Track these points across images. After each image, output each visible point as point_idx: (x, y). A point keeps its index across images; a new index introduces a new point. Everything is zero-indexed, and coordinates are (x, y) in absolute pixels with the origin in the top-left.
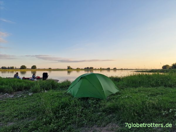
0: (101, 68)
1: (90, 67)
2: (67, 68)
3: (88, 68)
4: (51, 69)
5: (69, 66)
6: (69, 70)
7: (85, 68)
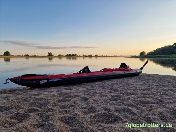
0: (84, 55)
1: (72, 54)
2: (48, 55)
3: (70, 55)
4: (28, 55)
5: (50, 53)
6: (50, 57)
7: (67, 55)
